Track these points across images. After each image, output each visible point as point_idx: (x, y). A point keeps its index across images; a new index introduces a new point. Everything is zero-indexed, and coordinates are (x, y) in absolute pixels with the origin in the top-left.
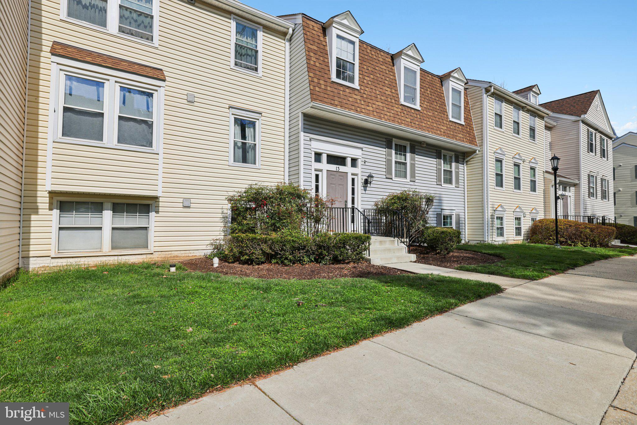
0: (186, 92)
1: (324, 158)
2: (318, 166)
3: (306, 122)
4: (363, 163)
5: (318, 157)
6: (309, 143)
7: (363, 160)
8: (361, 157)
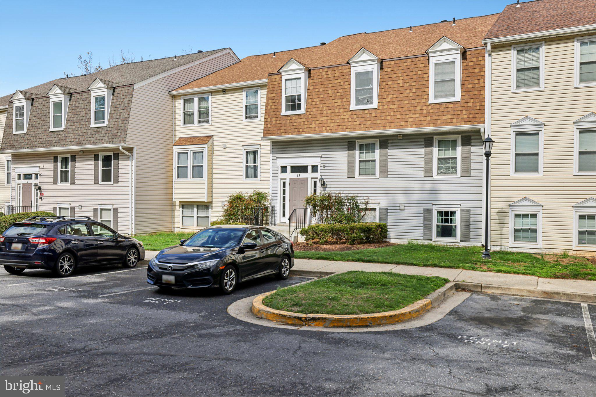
0: (222, 144)
1: (289, 169)
2: (284, 175)
3: (274, 147)
4: (323, 168)
5: (284, 169)
6: (275, 161)
7: (322, 165)
8: (320, 164)
